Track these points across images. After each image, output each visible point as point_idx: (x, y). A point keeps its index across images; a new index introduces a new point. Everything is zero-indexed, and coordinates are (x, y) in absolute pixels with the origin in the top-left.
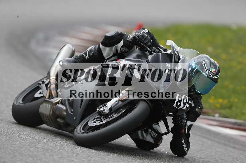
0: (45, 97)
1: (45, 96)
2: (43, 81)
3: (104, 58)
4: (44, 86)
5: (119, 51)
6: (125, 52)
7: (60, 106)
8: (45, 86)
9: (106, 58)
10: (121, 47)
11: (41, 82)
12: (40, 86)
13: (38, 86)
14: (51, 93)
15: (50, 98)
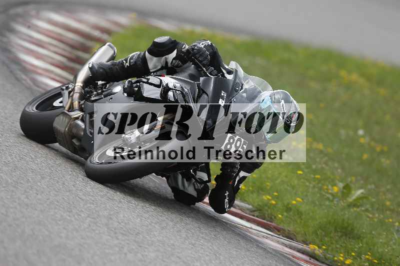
0: (64, 108)
1: (65, 106)
2: (68, 87)
3: (149, 70)
4: (66, 93)
5: (169, 65)
6: (178, 66)
7: (79, 122)
8: (68, 93)
9: (151, 71)
10: (173, 59)
11: (64, 88)
12: (62, 92)
13: (60, 92)
14: (72, 104)
15: (70, 110)
